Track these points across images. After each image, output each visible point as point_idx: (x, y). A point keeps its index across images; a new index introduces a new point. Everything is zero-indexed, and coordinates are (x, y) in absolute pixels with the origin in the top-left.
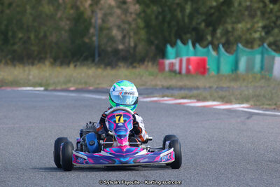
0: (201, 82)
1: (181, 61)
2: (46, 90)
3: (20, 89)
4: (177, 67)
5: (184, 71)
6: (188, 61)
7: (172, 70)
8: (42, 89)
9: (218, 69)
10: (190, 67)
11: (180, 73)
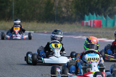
0: (99, 30)
1: (91, 22)
2: (35, 32)
4: (89, 24)
5: (92, 26)
6: (94, 22)
7: (87, 26)
8: (33, 32)
9: (106, 25)
10: (95, 24)
11: (90, 26)
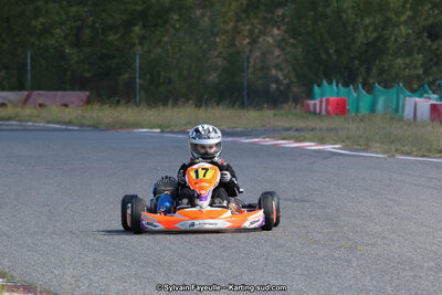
1: (321, 101)
2: (162, 132)
3: (136, 130)
5: (323, 112)
6: (327, 100)
8: (158, 130)
9: (357, 110)
10: (330, 108)
11: (320, 113)
